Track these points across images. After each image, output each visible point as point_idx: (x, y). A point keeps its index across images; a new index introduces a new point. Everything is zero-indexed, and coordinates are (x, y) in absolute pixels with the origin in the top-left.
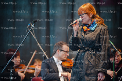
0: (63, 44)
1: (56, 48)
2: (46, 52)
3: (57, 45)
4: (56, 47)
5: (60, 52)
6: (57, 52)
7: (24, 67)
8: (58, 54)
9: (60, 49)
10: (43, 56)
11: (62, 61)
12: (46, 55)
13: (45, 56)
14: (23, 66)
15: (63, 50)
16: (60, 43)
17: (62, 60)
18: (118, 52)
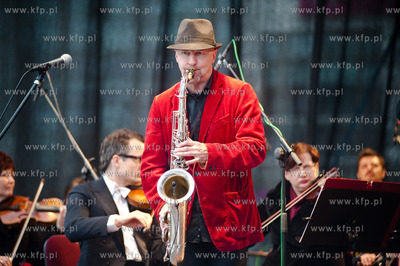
0: (128, 138)
1: (108, 149)
2: (92, 159)
3: (111, 143)
4: (107, 147)
5: (121, 160)
6: (113, 161)
7: (26, 207)
8: (117, 168)
9: (121, 151)
10: (84, 170)
11: (128, 187)
12: (90, 168)
13: (89, 172)
14: (24, 202)
15: (130, 154)
16: (120, 136)
17: (128, 184)
18: (294, 155)
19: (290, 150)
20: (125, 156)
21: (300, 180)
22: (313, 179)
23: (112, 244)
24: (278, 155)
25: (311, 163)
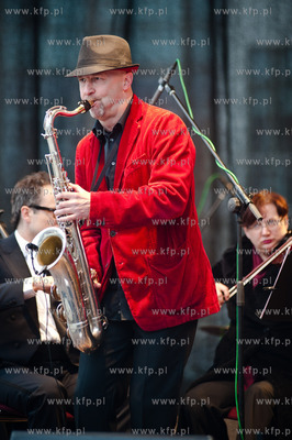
0: (41, 184)
1: (17, 198)
4: (16, 195)
5: (31, 213)
8: (29, 223)
9: (31, 201)
15: (42, 205)
16: (31, 182)
18: (253, 208)
19: (248, 200)
20: (37, 208)
21: (263, 239)
22: (279, 238)
23: (22, 321)
24: (232, 208)
25: (276, 217)
